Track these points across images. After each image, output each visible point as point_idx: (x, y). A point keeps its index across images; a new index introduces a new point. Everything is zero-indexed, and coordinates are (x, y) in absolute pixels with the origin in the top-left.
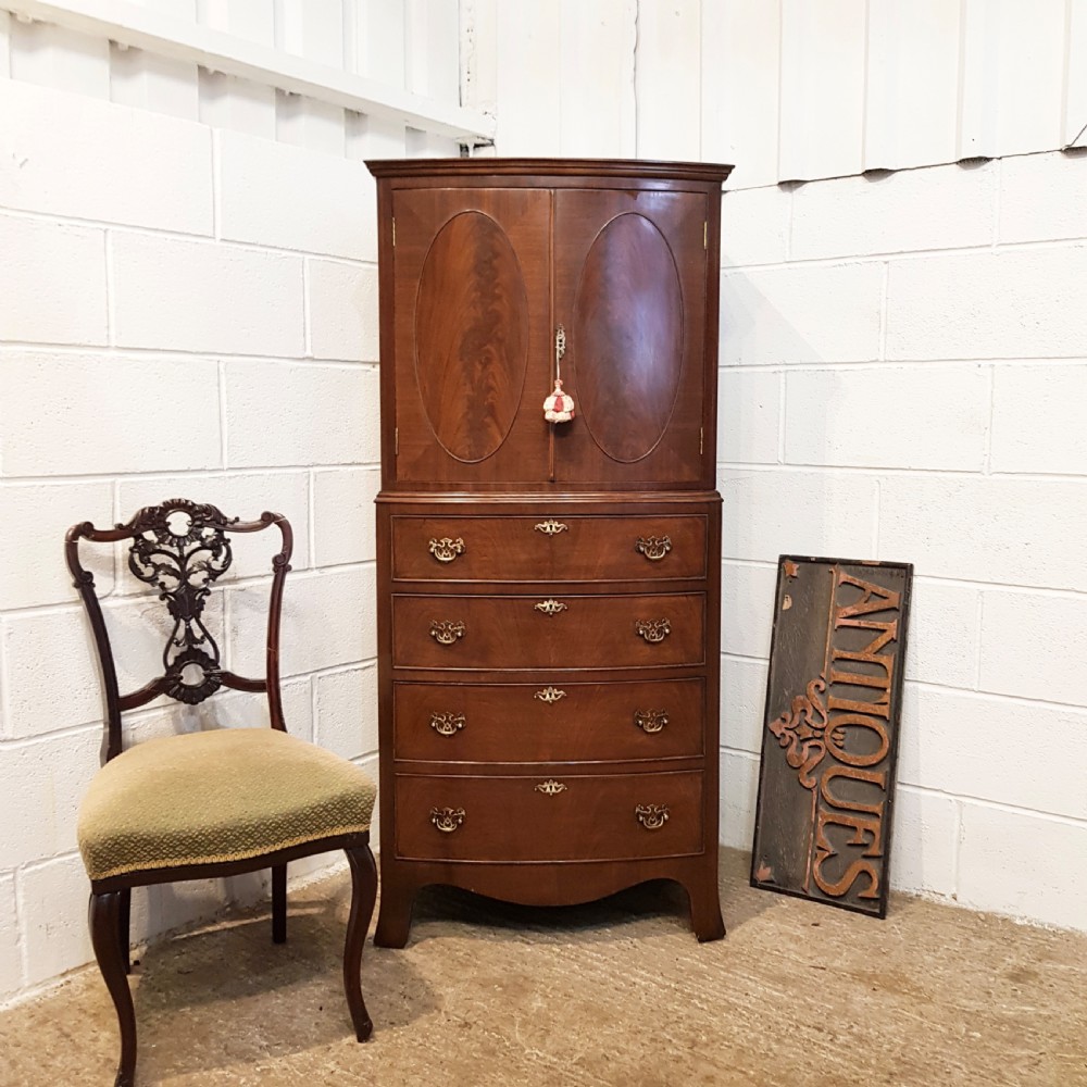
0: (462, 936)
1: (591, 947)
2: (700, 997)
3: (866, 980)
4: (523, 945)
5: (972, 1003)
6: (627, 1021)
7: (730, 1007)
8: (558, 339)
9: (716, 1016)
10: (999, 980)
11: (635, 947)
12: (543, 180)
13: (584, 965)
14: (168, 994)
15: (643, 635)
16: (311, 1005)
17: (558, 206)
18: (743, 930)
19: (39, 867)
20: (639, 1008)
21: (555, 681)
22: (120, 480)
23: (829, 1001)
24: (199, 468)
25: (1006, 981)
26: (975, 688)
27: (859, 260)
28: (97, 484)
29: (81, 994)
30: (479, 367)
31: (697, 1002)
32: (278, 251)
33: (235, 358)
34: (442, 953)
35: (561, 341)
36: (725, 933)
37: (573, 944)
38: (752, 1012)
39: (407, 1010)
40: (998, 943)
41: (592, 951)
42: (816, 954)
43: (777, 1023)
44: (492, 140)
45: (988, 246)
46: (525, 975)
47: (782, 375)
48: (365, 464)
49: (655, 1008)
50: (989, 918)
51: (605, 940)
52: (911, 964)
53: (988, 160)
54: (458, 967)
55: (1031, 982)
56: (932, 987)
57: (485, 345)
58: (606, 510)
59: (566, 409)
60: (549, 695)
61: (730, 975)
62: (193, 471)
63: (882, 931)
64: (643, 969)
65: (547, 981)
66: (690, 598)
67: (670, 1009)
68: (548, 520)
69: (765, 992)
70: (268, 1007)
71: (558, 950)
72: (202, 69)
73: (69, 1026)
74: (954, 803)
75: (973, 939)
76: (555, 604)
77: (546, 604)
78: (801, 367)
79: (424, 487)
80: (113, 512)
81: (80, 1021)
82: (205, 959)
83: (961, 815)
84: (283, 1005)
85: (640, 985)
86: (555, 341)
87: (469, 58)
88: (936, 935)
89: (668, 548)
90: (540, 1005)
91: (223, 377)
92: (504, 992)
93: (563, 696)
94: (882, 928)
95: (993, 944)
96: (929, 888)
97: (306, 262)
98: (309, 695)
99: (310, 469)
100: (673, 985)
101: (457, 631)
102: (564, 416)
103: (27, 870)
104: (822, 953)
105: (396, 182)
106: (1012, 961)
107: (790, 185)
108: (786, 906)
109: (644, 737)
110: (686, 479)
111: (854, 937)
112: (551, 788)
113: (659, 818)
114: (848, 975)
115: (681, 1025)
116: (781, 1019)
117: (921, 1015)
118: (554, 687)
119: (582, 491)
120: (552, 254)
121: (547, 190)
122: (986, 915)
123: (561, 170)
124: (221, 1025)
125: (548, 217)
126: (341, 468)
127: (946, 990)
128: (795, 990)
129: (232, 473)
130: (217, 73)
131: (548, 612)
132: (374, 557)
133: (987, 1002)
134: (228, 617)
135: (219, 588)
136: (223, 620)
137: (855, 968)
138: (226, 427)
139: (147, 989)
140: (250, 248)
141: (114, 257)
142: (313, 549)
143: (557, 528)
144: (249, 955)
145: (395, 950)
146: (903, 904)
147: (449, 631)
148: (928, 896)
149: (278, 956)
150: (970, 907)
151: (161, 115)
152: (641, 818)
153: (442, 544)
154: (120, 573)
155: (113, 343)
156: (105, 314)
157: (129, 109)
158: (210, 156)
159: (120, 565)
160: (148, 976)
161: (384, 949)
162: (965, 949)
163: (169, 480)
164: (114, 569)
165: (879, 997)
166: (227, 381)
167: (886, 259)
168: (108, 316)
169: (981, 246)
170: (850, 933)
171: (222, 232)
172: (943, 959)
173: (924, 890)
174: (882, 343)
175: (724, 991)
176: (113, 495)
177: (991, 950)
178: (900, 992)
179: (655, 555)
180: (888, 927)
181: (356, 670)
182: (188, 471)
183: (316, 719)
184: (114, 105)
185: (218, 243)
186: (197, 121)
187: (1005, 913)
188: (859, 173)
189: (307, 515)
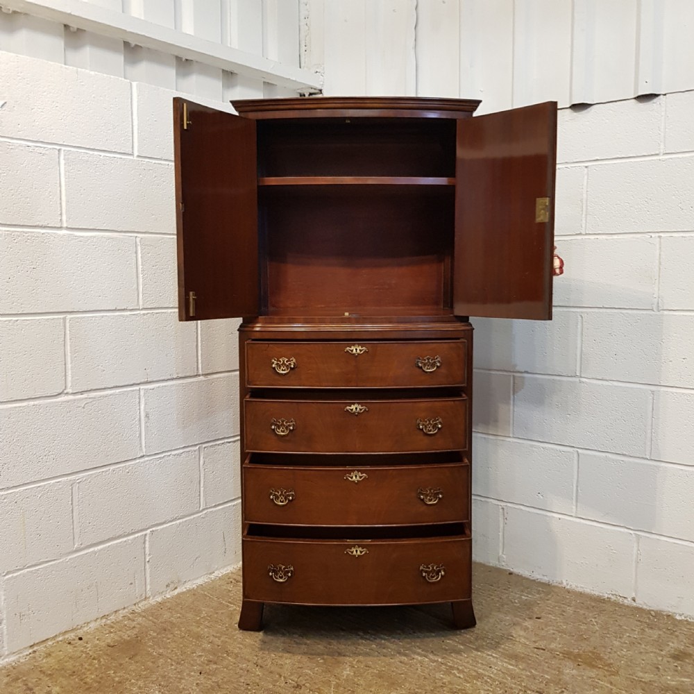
2: (458, 669)
3: (572, 657)
5: (646, 675)
6: (407, 685)
7: (479, 676)
9: (469, 683)
10: (665, 659)
14: (99, 661)
15: (422, 429)
16: (194, 671)
18: (488, 622)
19: (15, 575)
20: (416, 676)
22: (69, 316)
23: (547, 673)
24: (123, 308)
25: (670, 659)
26: (648, 457)
27: (568, 166)
28: (54, 319)
29: (43, 660)
31: (455, 672)
33: (147, 235)
36: (475, 624)
38: (494, 680)
39: (258, 675)
40: (664, 632)
42: (538, 639)
43: (511, 688)
44: (321, 90)
45: (657, 155)
46: (339, 651)
49: (427, 676)
50: (658, 614)
52: (604, 647)
53: (656, 95)
54: (295, 646)
55: (687, 661)
56: (619, 664)
58: (393, 336)
60: (355, 477)
61: (479, 653)
62: (119, 310)
63: (583, 623)
64: (420, 648)
65: (354, 656)
67: (437, 677)
68: (354, 345)
69: (503, 666)
70: (165, 671)
72: (126, 44)
73: (32, 683)
74: (634, 536)
75: (647, 630)
76: (359, 407)
77: (353, 407)
80: (65, 338)
81: (40, 679)
82: (126, 637)
83: (638, 544)
84: (175, 669)
85: (417, 659)
87: (306, 36)
88: (621, 626)
89: (438, 364)
90: (348, 672)
91: (139, 248)
92: (325, 663)
93: (365, 478)
94: (584, 621)
95: (661, 633)
96: (617, 594)
98: (198, 459)
100: (440, 660)
101: (290, 426)
103: (7, 577)
104: (543, 638)
105: (251, 114)
106: (674, 645)
108: (518, 605)
109: (425, 507)
111: (565, 627)
112: (357, 552)
113: (438, 574)
114: (561, 655)
115: (445, 689)
116: (514, 686)
117: (611, 683)
118: (358, 471)
119: (378, 322)
122: (656, 612)
124: (133, 684)
127: (628, 665)
128: (524, 665)
129: (146, 312)
130: (136, 46)
131: (354, 413)
132: (238, 368)
133: (657, 674)
134: (142, 407)
135: (137, 388)
136: (139, 409)
137: (565, 649)
138: (141, 281)
139: (86, 657)
140: (157, 162)
141: (65, 168)
142: (200, 361)
143: (361, 351)
144: (155, 634)
145: (252, 633)
146: (598, 604)
147: (284, 425)
148: (615, 599)
149: (174, 636)
150: (645, 607)
151: (96, 73)
152: (424, 574)
153: (280, 361)
154: (69, 378)
155: (65, 225)
156: (59, 205)
157: (75, 68)
158: (130, 100)
159: (69, 373)
160: (87, 648)
161: (245, 632)
162: (641, 636)
163: (103, 317)
164: (65, 375)
165: (582, 670)
166: (142, 250)
167: (586, 164)
168: (61, 207)
169: (652, 155)
170: (562, 624)
171: (138, 151)
172: (626, 643)
173: (612, 595)
174: (584, 221)
175: (474, 664)
176: (65, 326)
177: (659, 638)
178: (597, 667)
179: (429, 369)
180: (588, 620)
181: (229, 442)
182: (115, 310)
183: (202, 475)
184: (67, 67)
185: (135, 158)
186: (121, 77)
187: (669, 612)
188: (568, 106)
189: (195, 339)
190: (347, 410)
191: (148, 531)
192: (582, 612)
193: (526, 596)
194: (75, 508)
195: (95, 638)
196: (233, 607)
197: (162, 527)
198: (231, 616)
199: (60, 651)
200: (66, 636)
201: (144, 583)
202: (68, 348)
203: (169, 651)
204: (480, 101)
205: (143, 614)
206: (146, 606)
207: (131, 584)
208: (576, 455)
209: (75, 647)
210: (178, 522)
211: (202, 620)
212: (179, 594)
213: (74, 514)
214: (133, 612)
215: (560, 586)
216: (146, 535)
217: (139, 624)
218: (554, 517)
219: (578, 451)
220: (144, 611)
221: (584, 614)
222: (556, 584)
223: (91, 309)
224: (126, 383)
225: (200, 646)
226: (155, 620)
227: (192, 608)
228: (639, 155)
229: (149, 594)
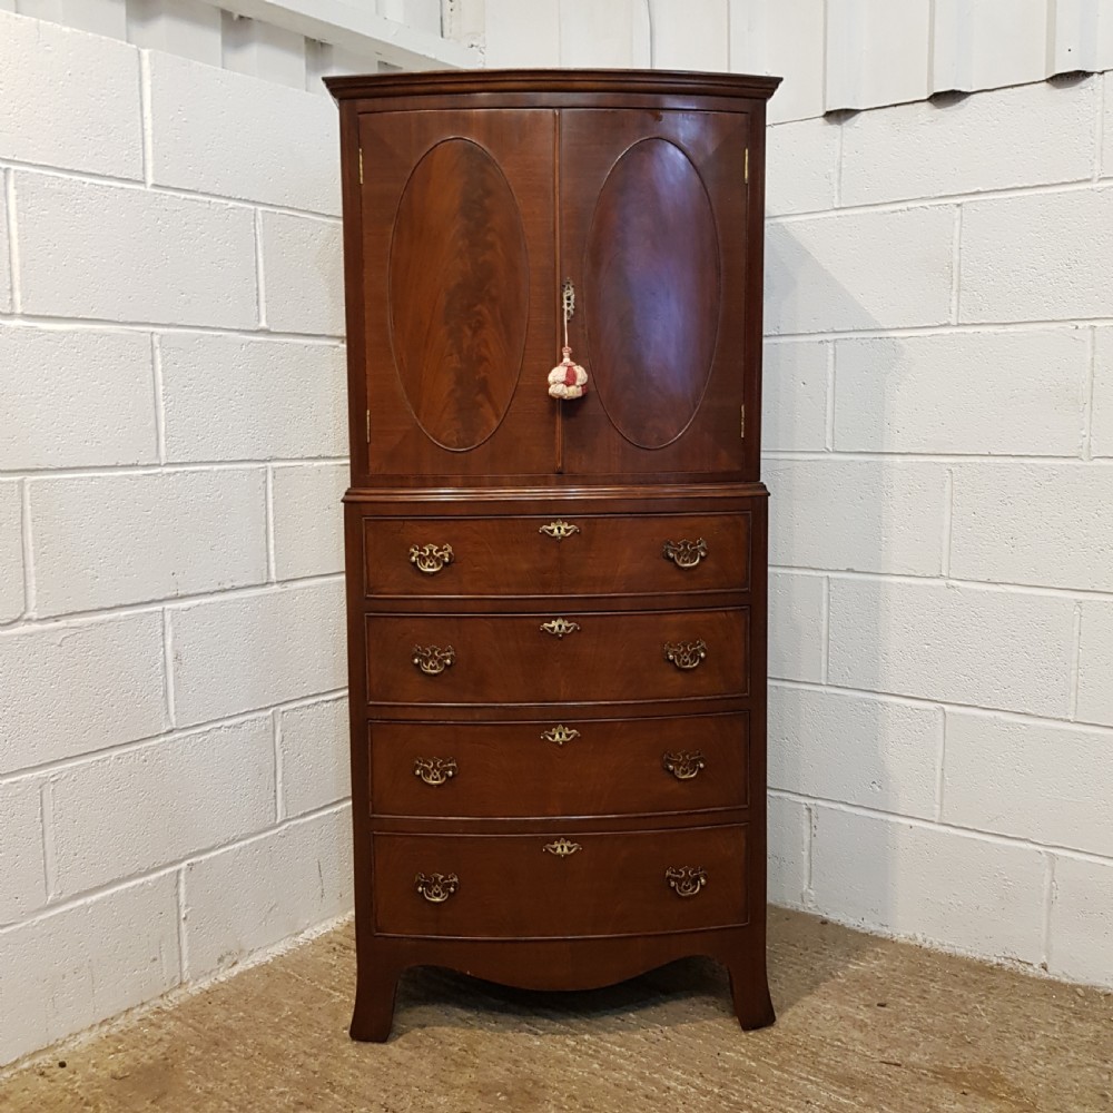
0: (456, 1025)
1: (613, 1038)
2: (751, 1107)
3: (951, 1079)
4: (531, 1036)
8: (565, 296)
11: (667, 1038)
12: (545, 97)
13: (606, 1064)
14: (97, 1108)
15: (673, 660)
17: (564, 130)
18: (795, 1014)
21: (565, 717)
22: (30, 478)
24: (130, 463)
26: (1070, 717)
27: (926, 204)
30: (469, 333)
32: (223, 201)
33: (172, 330)
34: (432, 1048)
35: (569, 299)
36: (774, 1020)
37: (591, 1034)
41: (614, 1043)
42: (885, 1045)
45: (1088, 180)
46: (534, 1077)
47: (830, 345)
48: (334, 458)
50: (1089, 994)
51: (629, 1029)
52: (1004, 1057)
53: (1087, 74)
54: (453, 1069)
56: (1034, 1089)
57: (475, 305)
58: (624, 508)
59: (578, 383)
60: (559, 736)
61: (785, 1075)
62: (122, 466)
63: (962, 1013)
64: (678, 1068)
65: (561, 1086)
66: (731, 615)
68: (555, 520)
69: (829, 1098)
71: (573, 1043)
74: (1044, 855)
75: (1073, 1022)
76: (565, 624)
77: (554, 624)
78: (854, 335)
79: (402, 482)
80: (22, 518)
82: (145, 1060)
83: (1053, 870)
85: (675, 1090)
86: (562, 299)
88: (1029, 1017)
89: (703, 554)
91: (158, 352)
92: (509, 1102)
93: (576, 736)
94: (964, 1010)
95: (1099, 1028)
96: (1014, 956)
97: (260, 215)
98: (271, 733)
99: (268, 464)
100: (716, 1090)
101: (446, 658)
102: (573, 392)
104: (895, 1043)
105: (362, 104)
107: (838, 116)
108: (844, 980)
109: (676, 785)
110: (725, 469)
111: (930, 1021)
112: (562, 848)
113: (695, 883)
114: (930, 1074)
118: (564, 725)
119: (596, 484)
120: (557, 190)
121: (551, 110)
122: (1085, 989)
123: (568, 85)
125: (551, 143)
126: (305, 463)
127: (1051, 1092)
128: (867, 1095)
129: (172, 470)
131: (557, 634)
132: (344, 569)
134: (169, 642)
135: (158, 607)
136: (164, 646)
137: (937, 1063)
138: (162, 413)
139: (73, 1100)
140: (188, 196)
141: (17, 204)
142: (272, 558)
143: (567, 531)
144: (199, 1053)
145: (375, 1045)
146: (982, 976)
147: (436, 658)
148: (1012, 966)
149: (234, 1055)
150: (1064, 980)
151: (75, 30)
152: (673, 884)
153: (425, 551)
154: (32, 592)
155: (19, 310)
156: (7, 273)
157: (34, 20)
158: (137, 82)
159: (32, 582)
160: (75, 1082)
161: (362, 1044)
162: (1066, 1035)
163: (92, 478)
164: (25, 587)
165: (970, 1103)
166: (163, 357)
167: (959, 201)
168: (11, 275)
169: (1079, 182)
170: (925, 1016)
171: (154, 175)
172: (1042, 1049)
173: (1006, 958)
174: (954, 302)
175: (779, 1097)
176: (22, 496)
177: (1098, 1037)
178: (996, 1095)
179: (687, 562)
180: (970, 1007)
181: (327, 702)
182: (115, 467)
183: (279, 761)
184: (19, 16)
185: (149, 189)
186: (122, 40)
187: (1109, 988)
188: (925, 97)
189: (264, 519)
190: (544, 630)
191: (184, 865)
192: (957, 991)
193: (855, 964)
194: (48, 829)
195: (89, 1062)
196: (338, 997)
197: (207, 856)
198: (335, 1014)
199: (24, 1090)
200: (37, 1061)
201: (177, 957)
202: (29, 535)
203: (225, 1085)
204: (781, 80)
205: (177, 1014)
206: (182, 999)
207: (155, 960)
208: (940, 714)
209: (52, 1081)
210: (237, 845)
211: (284, 1023)
212: (240, 974)
213: (47, 839)
214: (159, 1011)
215: (912, 943)
216: (179, 872)
217: (168, 1033)
218: (900, 824)
219: (943, 708)
220: (179, 1008)
221: (961, 996)
222: (906, 941)
223: (72, 466)
224: (139, 600)
225: (282, 1074)
226: (197, 1025)
227: (265, 1001)
228: (1055, 182)
229: (187, 975)
